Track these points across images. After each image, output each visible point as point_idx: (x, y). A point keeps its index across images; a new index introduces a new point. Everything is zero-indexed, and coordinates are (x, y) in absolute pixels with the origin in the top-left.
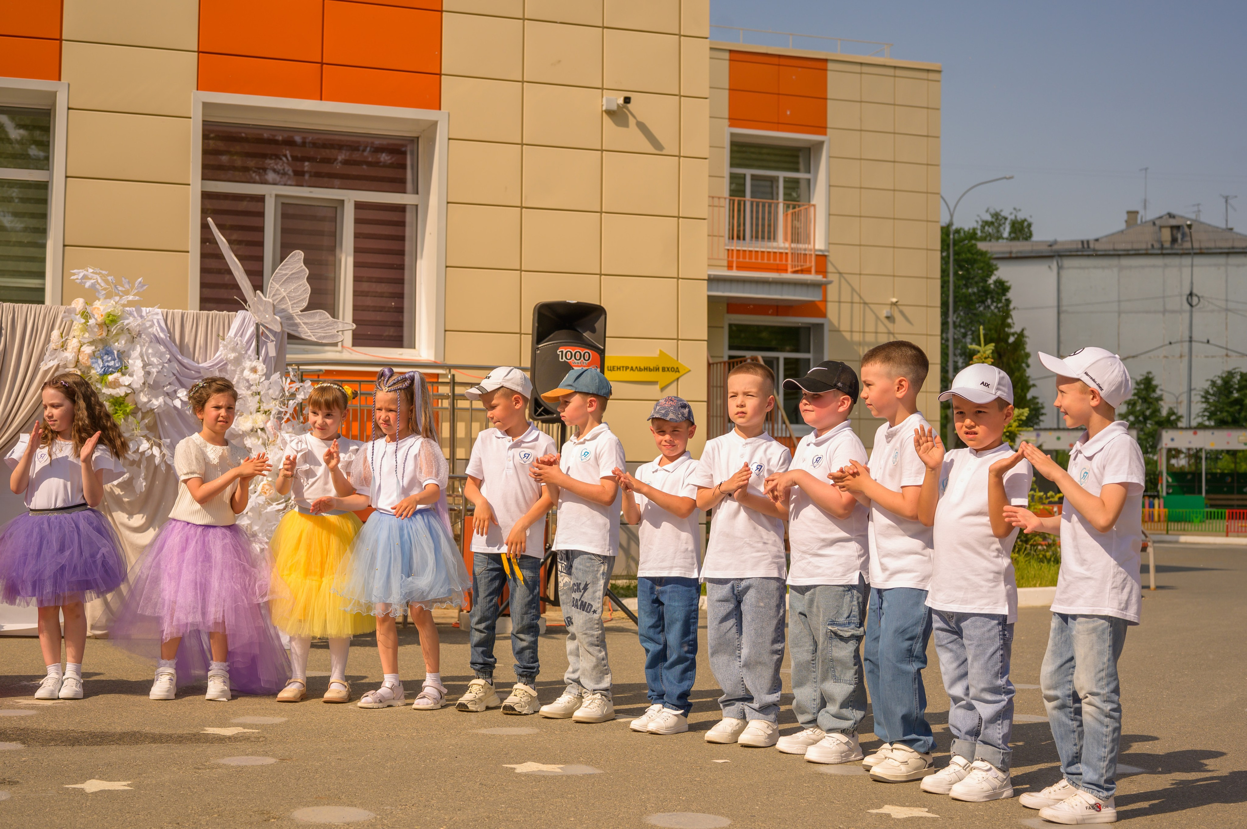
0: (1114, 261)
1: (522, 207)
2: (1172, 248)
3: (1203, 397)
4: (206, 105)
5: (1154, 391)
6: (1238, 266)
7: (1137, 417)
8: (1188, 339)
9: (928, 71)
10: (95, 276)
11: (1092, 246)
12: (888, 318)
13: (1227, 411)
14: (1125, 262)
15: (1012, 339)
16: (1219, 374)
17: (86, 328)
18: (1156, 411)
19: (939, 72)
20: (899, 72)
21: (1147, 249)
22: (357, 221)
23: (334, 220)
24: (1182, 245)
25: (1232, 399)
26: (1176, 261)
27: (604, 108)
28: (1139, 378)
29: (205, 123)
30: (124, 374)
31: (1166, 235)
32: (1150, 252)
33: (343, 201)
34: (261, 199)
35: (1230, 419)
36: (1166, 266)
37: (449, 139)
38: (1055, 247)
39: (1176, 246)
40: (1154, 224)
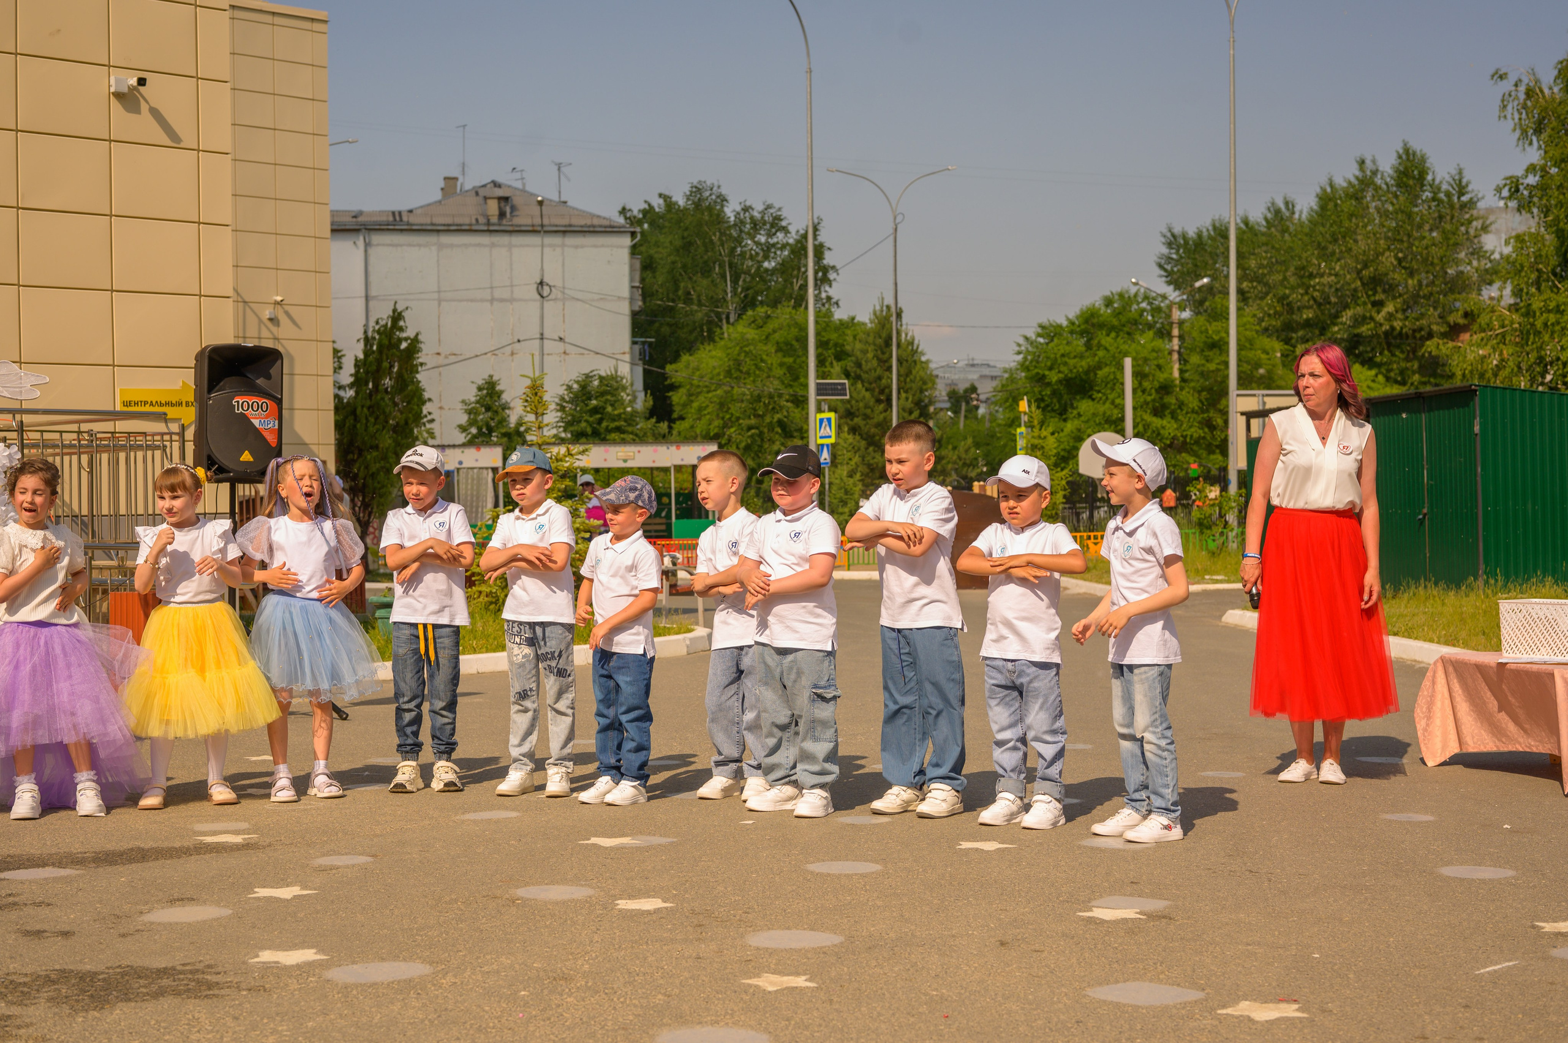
0: (432, 239)
1: (18, 208)
2: (500, 225)
3: (557, 404)
5: (499, 397)
6: (576, 247)
7: (480, 429)
8: (538, 336)
9: (313, 20)
11: (405, 219)
12: (271, 320)
13: (586, 421)
14: (446, 239)
15: (404, 345)
16: (574, 377)
18: (503, 421)
19: (325, 22)
20: (278, 20)
21: (470, 225)
24: (511, 220)
25: (591, 406)
26: (505, 239)
27: (112, 90)
28: (480, 382)
31: (493, 207)
32: (474, 228)
35: (589, 430)
36: (493, 245)
38: (360, 219)
39: (504, 222)
40: (477, 194)
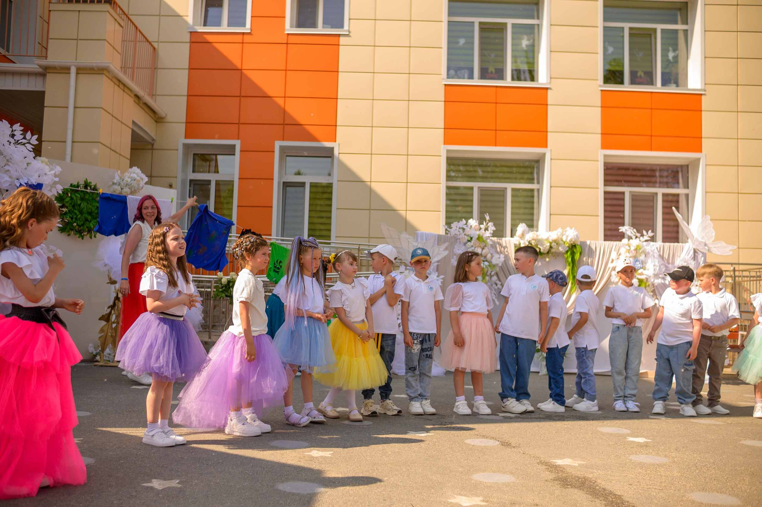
1: (738, 193)
4: (605, 156)
10: (630, 230)
17: (629, 251)
22: (664, 201)
23: (653, 201)
29: (605, 164)
30: (644, 270)
33: (656, 194)
34: (623, 193)
37: (706, 165)
